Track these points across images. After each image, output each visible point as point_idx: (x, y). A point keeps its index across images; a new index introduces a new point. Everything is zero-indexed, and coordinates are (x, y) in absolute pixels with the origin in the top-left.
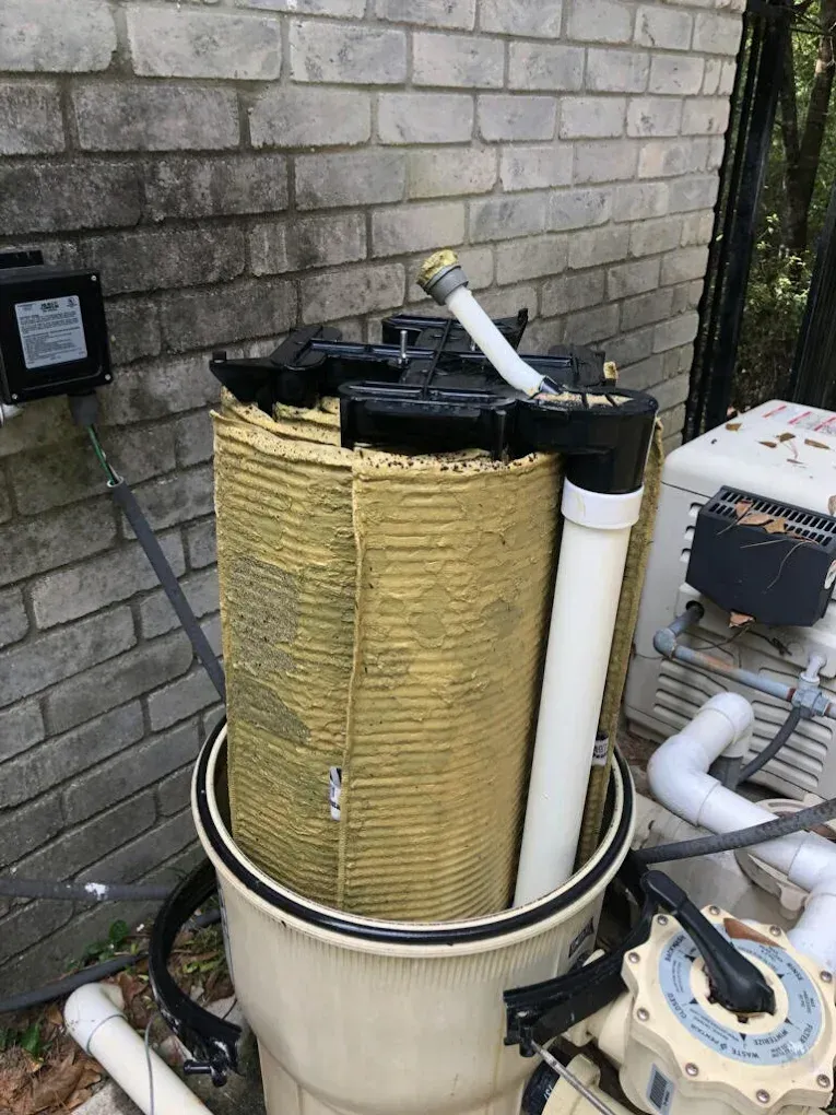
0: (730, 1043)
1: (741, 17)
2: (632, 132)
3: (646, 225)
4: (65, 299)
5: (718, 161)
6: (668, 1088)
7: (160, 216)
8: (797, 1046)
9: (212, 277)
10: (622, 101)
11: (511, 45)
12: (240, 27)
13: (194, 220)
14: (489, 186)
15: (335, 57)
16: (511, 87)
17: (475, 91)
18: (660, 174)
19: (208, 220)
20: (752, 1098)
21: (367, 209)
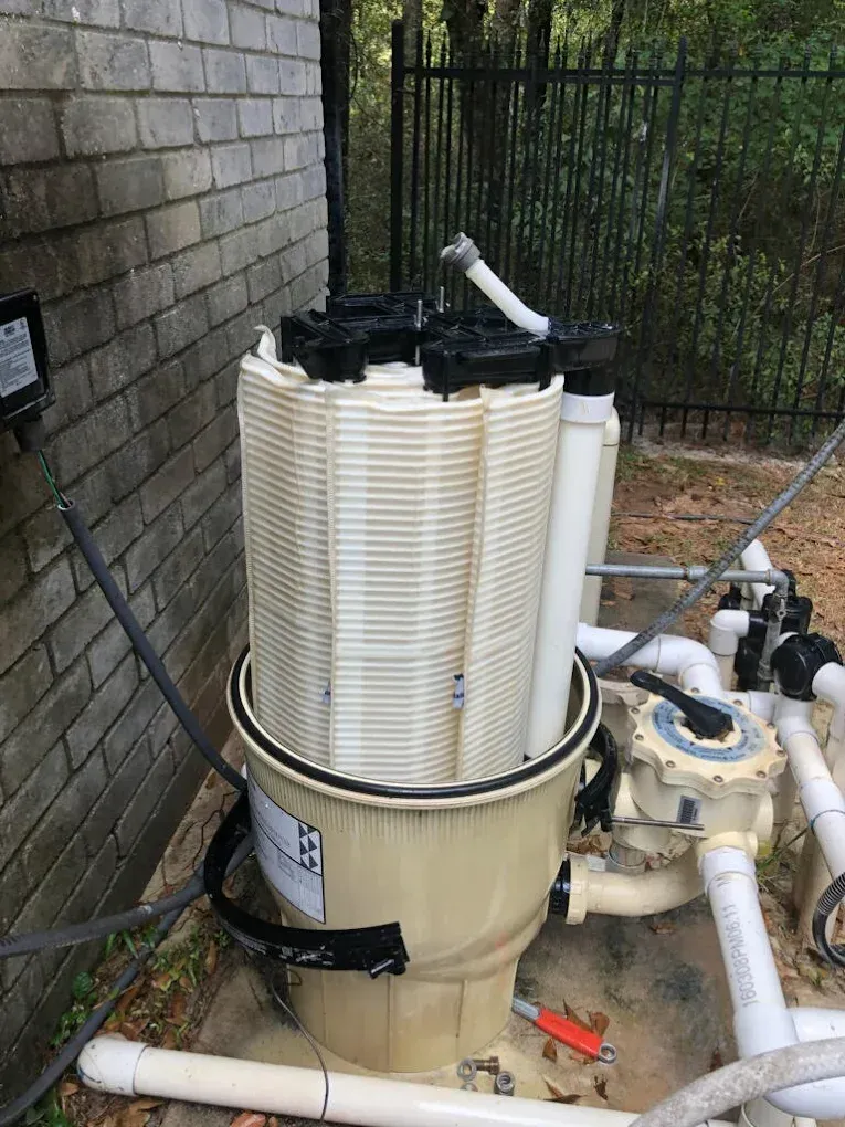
0: (728, 755)
1: (317, 26)
2: (278, 132)
3: (295, 212)
4: (18, 321)
5: (323, 154)
6: (695, 806)
7: (17, 232)
8: (756, 741)
9: (58, 292)
10: (268, 101)
11: (204, 51)
12: (47, 38)
13: (39, 235)
14: (208, 186)
15: (106, 65)
16: (210, 91)
17: (189, 95)
18: (296, 167)
19: (49, 233)
20: (754, 777)
21: (141, 212)
